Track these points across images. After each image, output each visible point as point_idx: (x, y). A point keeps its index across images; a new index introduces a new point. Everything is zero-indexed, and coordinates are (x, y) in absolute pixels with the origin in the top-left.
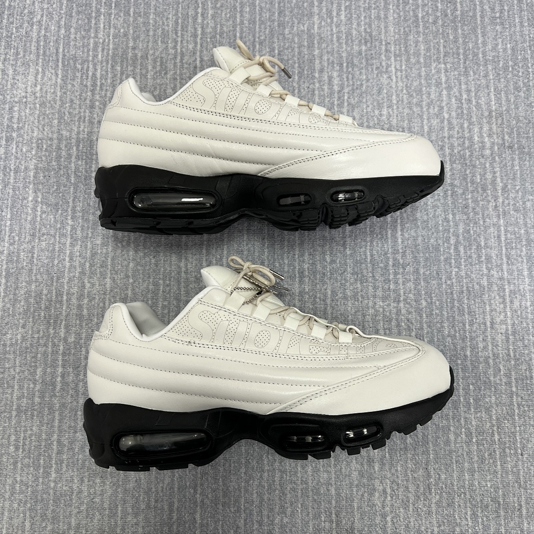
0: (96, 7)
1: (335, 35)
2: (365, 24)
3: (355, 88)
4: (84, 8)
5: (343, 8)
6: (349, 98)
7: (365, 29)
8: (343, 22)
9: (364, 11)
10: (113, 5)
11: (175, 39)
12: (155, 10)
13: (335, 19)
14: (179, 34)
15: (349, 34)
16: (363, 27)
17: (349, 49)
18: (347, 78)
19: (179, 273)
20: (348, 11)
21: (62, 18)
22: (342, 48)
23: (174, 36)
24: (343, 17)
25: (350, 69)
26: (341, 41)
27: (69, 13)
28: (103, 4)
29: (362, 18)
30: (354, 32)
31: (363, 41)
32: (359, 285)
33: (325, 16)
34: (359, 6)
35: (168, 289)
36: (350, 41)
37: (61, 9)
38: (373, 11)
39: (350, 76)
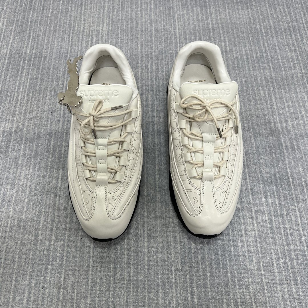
0: (22, 66)
1: (150, 77)
2: (166, 71)
3: (160, 102)
4: (16, 66)
5: (154, 64)
6: (157, 107)
7: (166, 74)
8: (154, 71)
9: (165, 65)
10: (32, 65)
11: (63, 80)
12: (54, 66)
13: (150, 69)
14: (66, 78)
15: (157, 76)
16: (165, 73)
17: (157, 83)
18: (156, 97)
19: (55, 205)
20: (156, 65)
21: (3, 71)
22: (153, 83)
23: (63, 79)
24: (154, 68)
25: (158, 93)
26: (153, 79)
27: (7, 69)
28: (26, 64)
29: (164, 68)
30: (160, 75)
31: (165, 79)
32: (164, 209)
33: (144, 68)
34: (163, 63)
35: (47, 214)
36: (158, 79)
37: (3, 67)
38: (170, 65)
39: (158, 97)
